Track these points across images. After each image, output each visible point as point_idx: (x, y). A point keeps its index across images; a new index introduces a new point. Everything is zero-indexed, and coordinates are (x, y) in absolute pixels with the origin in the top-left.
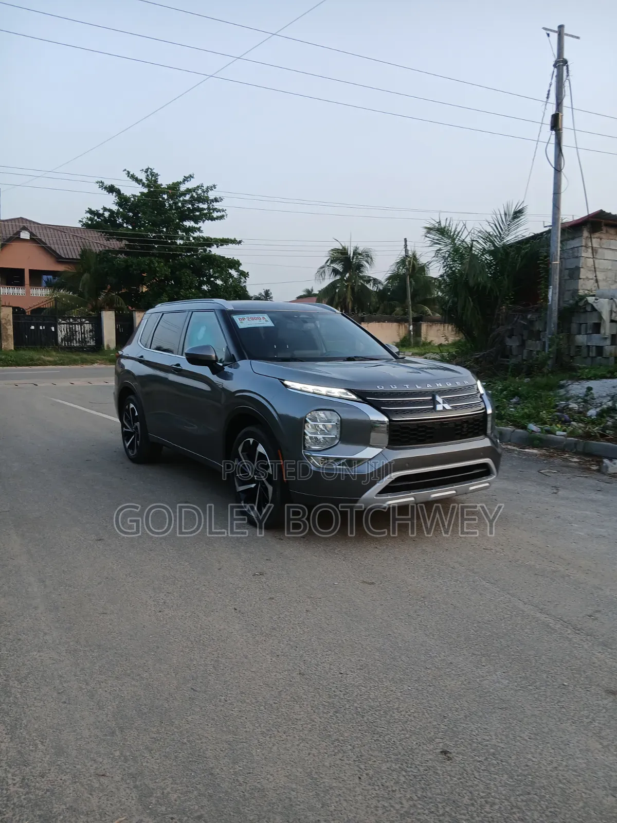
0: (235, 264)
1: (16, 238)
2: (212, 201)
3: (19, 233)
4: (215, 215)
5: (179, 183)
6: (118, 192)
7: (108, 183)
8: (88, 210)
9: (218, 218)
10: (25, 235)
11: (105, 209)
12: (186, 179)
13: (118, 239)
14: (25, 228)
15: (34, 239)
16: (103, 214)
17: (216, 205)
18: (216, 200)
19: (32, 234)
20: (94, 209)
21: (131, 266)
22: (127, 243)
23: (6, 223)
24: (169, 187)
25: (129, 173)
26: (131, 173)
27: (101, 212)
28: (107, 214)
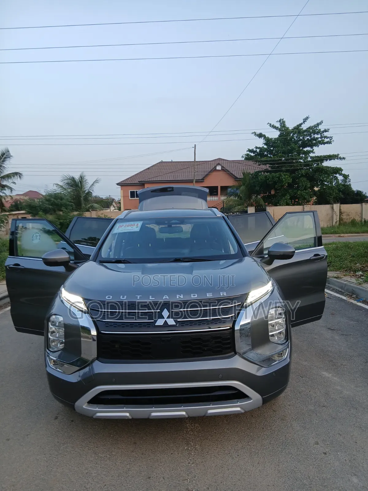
0: (338, 171)
1: (215, 170)
2: (323, 132)
3: (215, 167)
4: (326, 140)
5: (300, 125)
6: (264, 136)
7: (258, 132)
8: (248, 150)
9: (327, 143)
10: (219, 168)
11: (257, 148)
12: (305, 120)
13: (263, 164)
14: (219, 164)
15: (223, 169)
16: (256, 151)
17: (325, 134)
18: (325, 131)
19: (222, 167)
20: (251, 149)
21: (268, 179)
22: (269, 165)
23: (211, 162)
24: (295, 128)
25: (270, 124)
26: (272, 124)
27: (255, 150)
28: (258, 150)
